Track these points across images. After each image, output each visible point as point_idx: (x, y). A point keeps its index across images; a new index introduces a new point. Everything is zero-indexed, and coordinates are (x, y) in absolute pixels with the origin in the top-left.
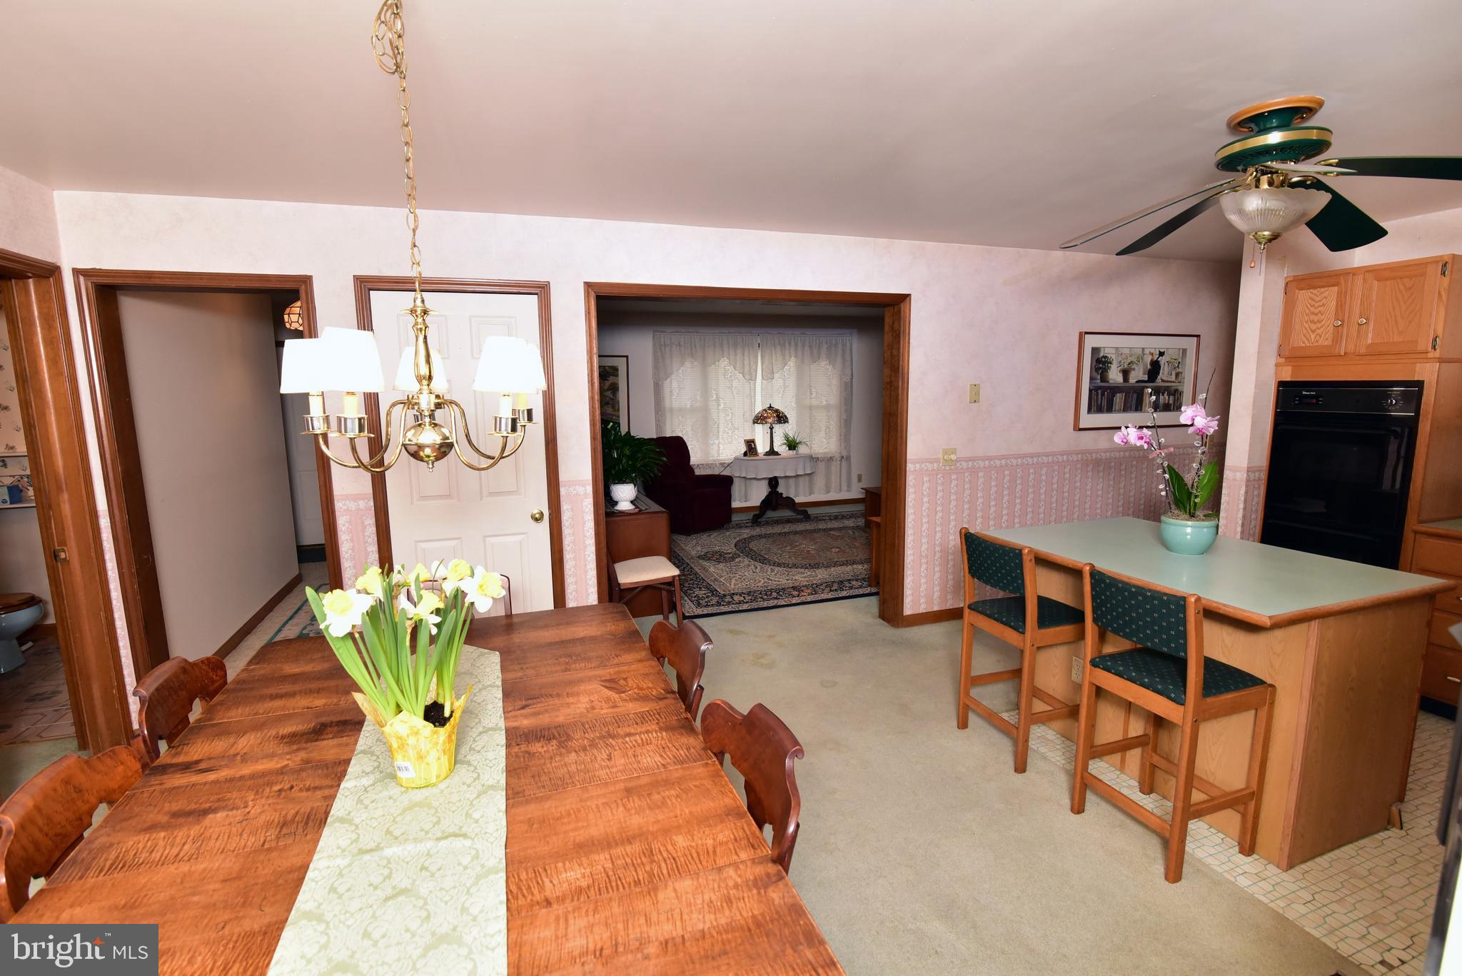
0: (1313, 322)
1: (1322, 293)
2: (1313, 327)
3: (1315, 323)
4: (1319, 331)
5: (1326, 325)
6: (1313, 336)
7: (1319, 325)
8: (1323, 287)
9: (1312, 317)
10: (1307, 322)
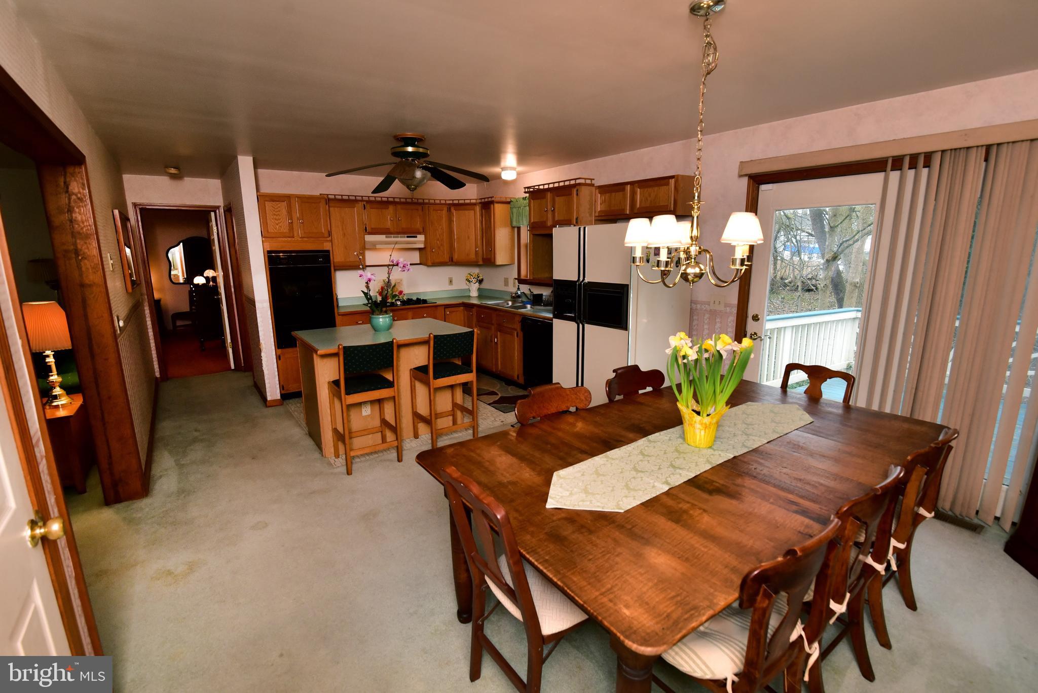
0: (276, 219)
1: (277, 204)
2: (277, 222)
3: (277, 220)
4: (280, 225)
5: (283, 221)
6: (277, 227)
7: (280, 221)
8: (278, 201)
9: (275, 217)
10: (273, 219)
